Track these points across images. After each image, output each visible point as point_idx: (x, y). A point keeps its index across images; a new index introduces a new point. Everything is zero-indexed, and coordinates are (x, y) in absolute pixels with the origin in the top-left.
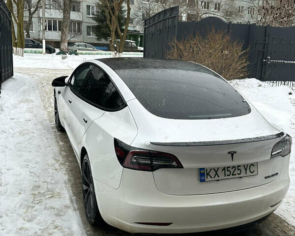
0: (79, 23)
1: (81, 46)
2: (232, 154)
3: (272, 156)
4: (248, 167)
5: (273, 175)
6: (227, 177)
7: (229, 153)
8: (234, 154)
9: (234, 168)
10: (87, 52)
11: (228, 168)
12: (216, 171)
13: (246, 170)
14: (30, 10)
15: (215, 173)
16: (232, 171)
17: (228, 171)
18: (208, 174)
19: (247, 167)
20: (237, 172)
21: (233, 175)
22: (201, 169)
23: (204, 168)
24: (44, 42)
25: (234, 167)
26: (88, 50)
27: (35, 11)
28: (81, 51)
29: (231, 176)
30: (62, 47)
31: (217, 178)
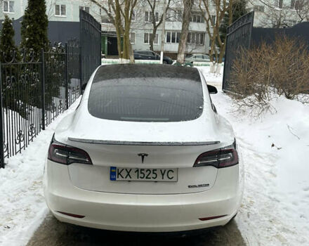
0: (203, 34)
1: (198, 57)
2: (143, 156)
3: (196, 165)
4: (166, 172)
5: (200, 186)
6: (140, 179)
7: (139, 155)
8: (145, 157)
9: (149, 172)
10: (204, 63)
11: (142, 170)
12: (128, 172)
13: (163, 175)
14: (154, 23)
15: (127, 174)
16: (146, 174)
17: (141, 173)
18: (119, 174)
19: (164, 172)
20: (152, 175)
21: (147, 178)
22: (112, 168)
23: (115, 168)
24: (162, 53)
25: (148, 170)
26: (205, 61)
27: (159, 24)
28: (197, 63)
29: (144, 179)
30: (179, 59)
31: (128, 178)
